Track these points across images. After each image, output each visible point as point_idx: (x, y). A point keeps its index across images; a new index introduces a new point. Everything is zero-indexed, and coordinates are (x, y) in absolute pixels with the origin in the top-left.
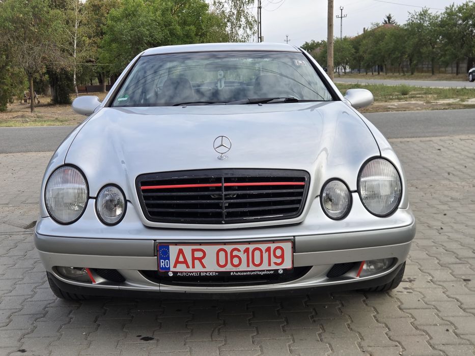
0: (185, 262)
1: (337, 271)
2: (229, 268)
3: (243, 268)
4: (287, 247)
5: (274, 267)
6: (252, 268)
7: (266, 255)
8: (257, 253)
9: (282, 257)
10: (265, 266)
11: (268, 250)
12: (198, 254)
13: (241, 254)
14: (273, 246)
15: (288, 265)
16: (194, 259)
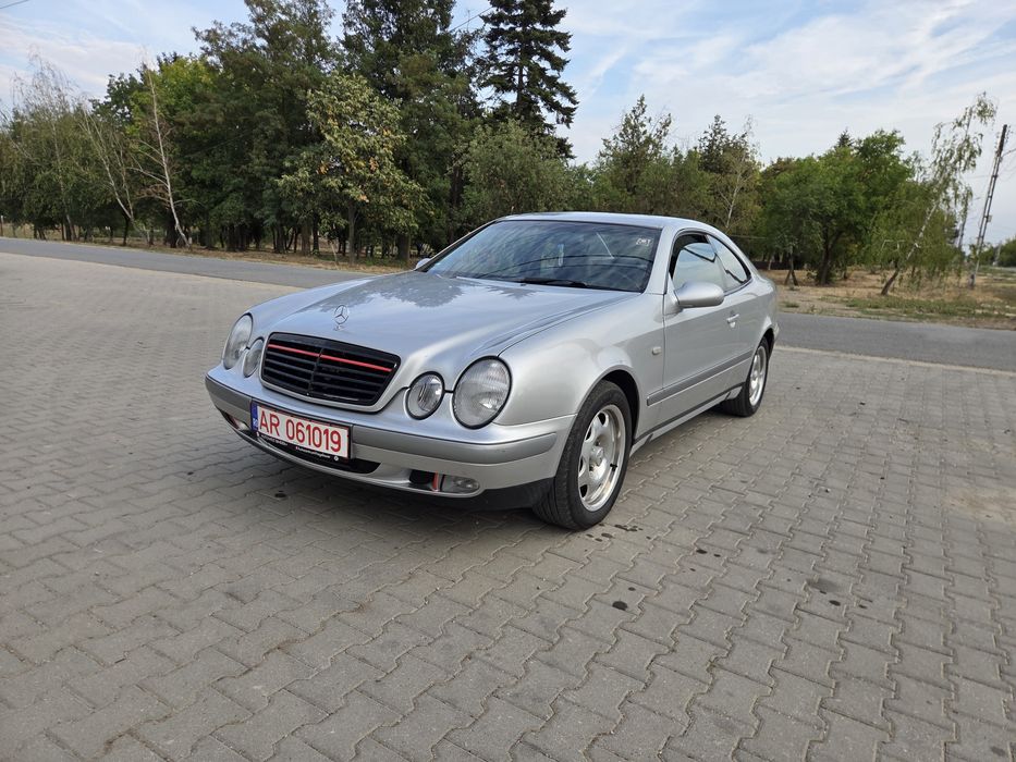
0: (266, 425)
1: (420, 478)
2: (294, 441)
3: (305, 444)
4: (344, 433)
5: (330, 452)
6: (313, 447)
7: (324, 437)
8: (317, 432)
9: (338, 443)
10: (322, 449)
11: (326, 432)
12: (275, 421)
13: (304, 430)
14: (331, 429)
15: (343, 453)
16: (272, 424)
